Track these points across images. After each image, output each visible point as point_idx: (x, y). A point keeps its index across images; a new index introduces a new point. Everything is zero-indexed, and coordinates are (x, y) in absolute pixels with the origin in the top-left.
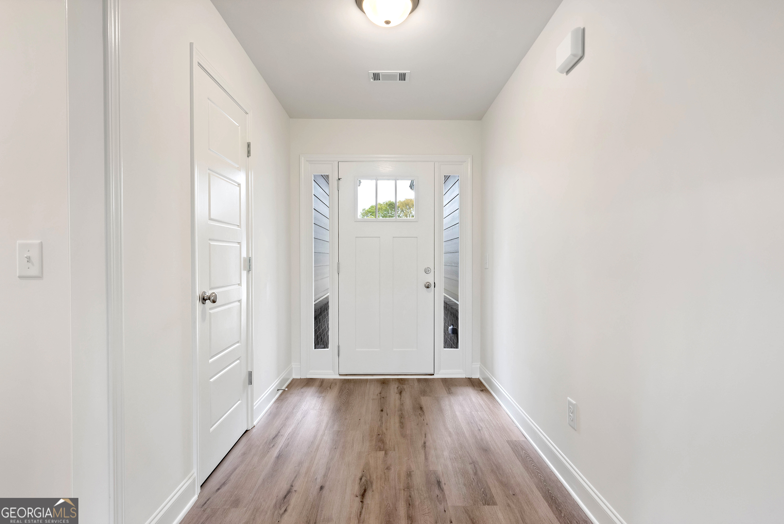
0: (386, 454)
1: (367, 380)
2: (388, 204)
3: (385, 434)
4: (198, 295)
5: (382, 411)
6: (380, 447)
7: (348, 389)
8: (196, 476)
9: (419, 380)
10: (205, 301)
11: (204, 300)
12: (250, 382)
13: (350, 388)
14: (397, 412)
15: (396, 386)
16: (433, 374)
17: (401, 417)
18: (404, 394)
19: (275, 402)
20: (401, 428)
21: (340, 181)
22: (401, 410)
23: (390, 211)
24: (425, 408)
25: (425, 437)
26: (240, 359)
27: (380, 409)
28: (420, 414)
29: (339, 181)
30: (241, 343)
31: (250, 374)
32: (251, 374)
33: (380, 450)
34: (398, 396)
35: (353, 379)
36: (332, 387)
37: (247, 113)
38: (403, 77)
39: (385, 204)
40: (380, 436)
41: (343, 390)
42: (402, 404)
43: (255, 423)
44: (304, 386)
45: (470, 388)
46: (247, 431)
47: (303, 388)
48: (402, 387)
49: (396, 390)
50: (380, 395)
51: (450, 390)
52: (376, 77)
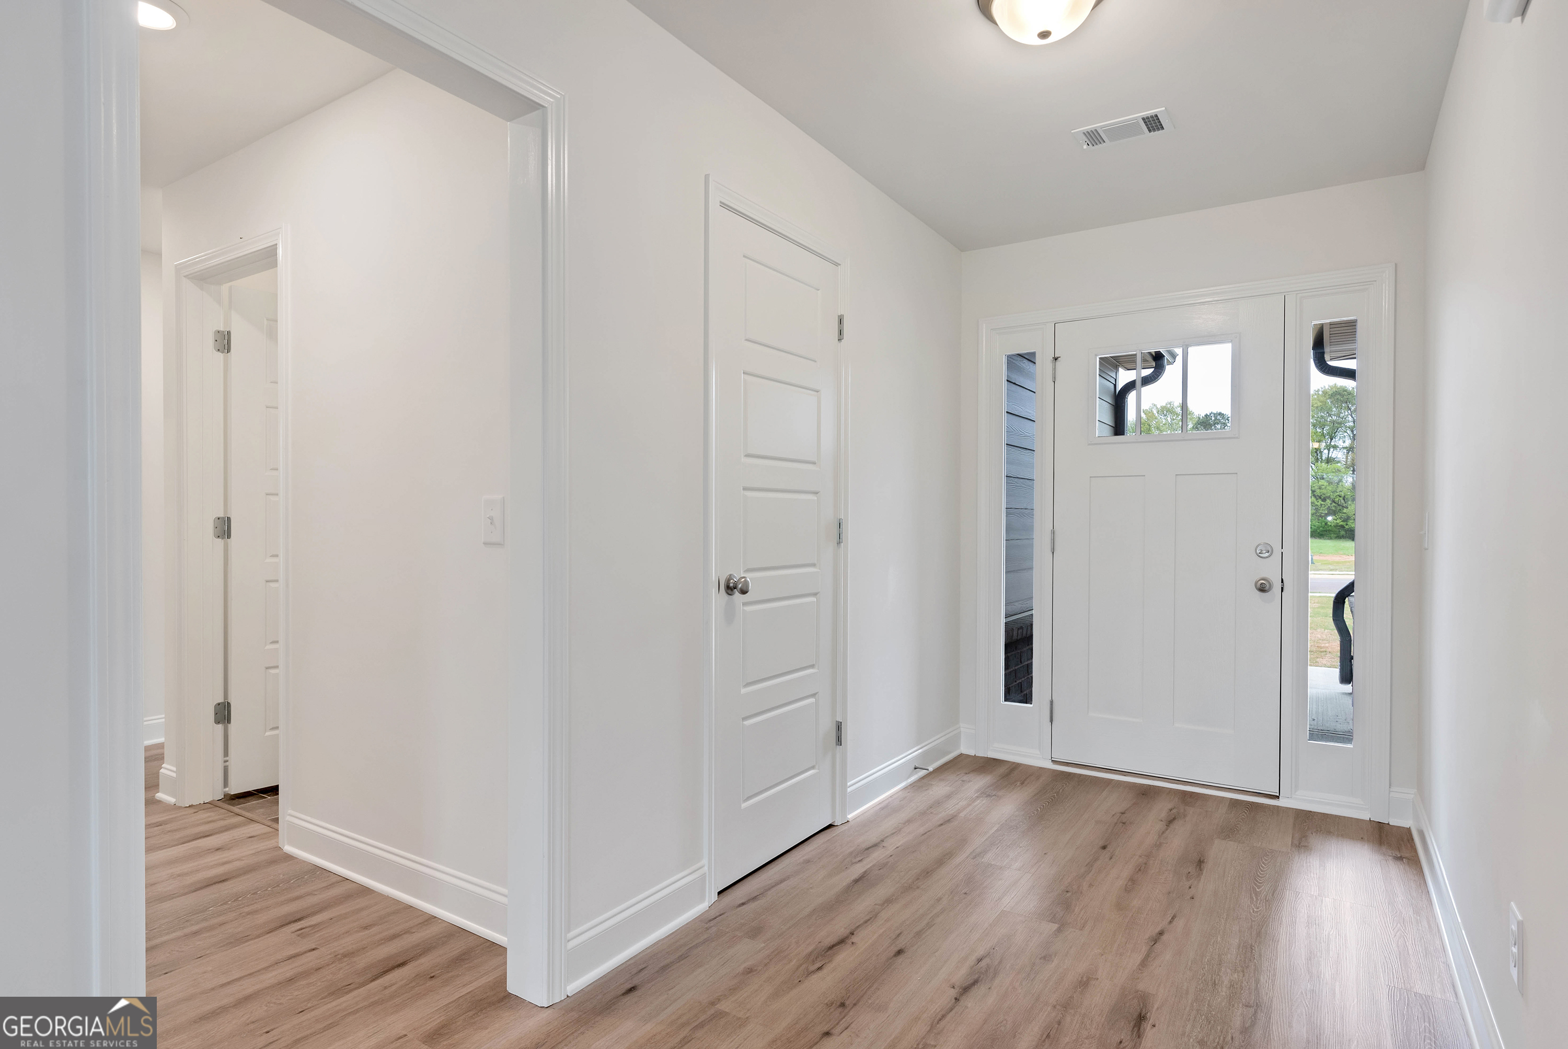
0: (1059, 930)
1: (1110, 781)
2: (1330, 393)
3: (1081, 892)
4: (714, 579)
5: (1104, 848)
6: (1055, 915)
7: (1058, 793)
8: (707, 871)
9: (1235, 803)
10: (732, 590)
11: (730, 589)
12: (839, 741)
13: (1063, 790)
14: (1137, 857)
15: (1170, 806)
16: (1278, 797)
17: (1141, 869)
18: (1177, 825)
19: (905, 788)
20: (1126, 890)
21: (1058, 363)
22: (1149, 856)
23: (1334, 409)
24: (1208, 866)
25: (1171, 922)
26: (817, 696)
27: (1101, 843)
28: (1189, 873)
29: (1056, 363)
30: (818, 669)
31: (839, 727)
32: (841, 728)
33: (1053, 920)
34: (1160, 826)
35: (1080, 775)
36: (1026, 783)
37: (837, 264)
38: (1153, 123)
39: (1320, 393)
40: (1069, 894)
41: (1046, 792)
42: (1158, 846)
43: (850, 816)
44: (973, 771)
45: (1366, 847)
46: (830, 826)
47: (969, 773)
48: (1182, 811)
49: (1163, 815)
50: (1120, 817)
51: (1303, 839)
52: (1094, 138)
